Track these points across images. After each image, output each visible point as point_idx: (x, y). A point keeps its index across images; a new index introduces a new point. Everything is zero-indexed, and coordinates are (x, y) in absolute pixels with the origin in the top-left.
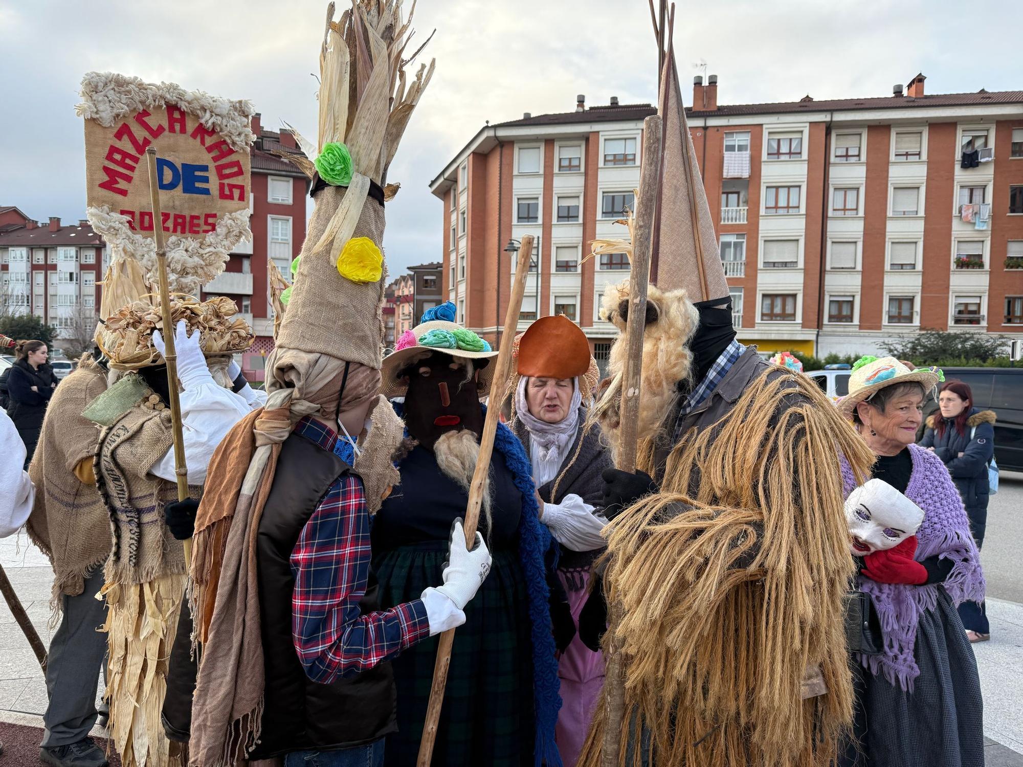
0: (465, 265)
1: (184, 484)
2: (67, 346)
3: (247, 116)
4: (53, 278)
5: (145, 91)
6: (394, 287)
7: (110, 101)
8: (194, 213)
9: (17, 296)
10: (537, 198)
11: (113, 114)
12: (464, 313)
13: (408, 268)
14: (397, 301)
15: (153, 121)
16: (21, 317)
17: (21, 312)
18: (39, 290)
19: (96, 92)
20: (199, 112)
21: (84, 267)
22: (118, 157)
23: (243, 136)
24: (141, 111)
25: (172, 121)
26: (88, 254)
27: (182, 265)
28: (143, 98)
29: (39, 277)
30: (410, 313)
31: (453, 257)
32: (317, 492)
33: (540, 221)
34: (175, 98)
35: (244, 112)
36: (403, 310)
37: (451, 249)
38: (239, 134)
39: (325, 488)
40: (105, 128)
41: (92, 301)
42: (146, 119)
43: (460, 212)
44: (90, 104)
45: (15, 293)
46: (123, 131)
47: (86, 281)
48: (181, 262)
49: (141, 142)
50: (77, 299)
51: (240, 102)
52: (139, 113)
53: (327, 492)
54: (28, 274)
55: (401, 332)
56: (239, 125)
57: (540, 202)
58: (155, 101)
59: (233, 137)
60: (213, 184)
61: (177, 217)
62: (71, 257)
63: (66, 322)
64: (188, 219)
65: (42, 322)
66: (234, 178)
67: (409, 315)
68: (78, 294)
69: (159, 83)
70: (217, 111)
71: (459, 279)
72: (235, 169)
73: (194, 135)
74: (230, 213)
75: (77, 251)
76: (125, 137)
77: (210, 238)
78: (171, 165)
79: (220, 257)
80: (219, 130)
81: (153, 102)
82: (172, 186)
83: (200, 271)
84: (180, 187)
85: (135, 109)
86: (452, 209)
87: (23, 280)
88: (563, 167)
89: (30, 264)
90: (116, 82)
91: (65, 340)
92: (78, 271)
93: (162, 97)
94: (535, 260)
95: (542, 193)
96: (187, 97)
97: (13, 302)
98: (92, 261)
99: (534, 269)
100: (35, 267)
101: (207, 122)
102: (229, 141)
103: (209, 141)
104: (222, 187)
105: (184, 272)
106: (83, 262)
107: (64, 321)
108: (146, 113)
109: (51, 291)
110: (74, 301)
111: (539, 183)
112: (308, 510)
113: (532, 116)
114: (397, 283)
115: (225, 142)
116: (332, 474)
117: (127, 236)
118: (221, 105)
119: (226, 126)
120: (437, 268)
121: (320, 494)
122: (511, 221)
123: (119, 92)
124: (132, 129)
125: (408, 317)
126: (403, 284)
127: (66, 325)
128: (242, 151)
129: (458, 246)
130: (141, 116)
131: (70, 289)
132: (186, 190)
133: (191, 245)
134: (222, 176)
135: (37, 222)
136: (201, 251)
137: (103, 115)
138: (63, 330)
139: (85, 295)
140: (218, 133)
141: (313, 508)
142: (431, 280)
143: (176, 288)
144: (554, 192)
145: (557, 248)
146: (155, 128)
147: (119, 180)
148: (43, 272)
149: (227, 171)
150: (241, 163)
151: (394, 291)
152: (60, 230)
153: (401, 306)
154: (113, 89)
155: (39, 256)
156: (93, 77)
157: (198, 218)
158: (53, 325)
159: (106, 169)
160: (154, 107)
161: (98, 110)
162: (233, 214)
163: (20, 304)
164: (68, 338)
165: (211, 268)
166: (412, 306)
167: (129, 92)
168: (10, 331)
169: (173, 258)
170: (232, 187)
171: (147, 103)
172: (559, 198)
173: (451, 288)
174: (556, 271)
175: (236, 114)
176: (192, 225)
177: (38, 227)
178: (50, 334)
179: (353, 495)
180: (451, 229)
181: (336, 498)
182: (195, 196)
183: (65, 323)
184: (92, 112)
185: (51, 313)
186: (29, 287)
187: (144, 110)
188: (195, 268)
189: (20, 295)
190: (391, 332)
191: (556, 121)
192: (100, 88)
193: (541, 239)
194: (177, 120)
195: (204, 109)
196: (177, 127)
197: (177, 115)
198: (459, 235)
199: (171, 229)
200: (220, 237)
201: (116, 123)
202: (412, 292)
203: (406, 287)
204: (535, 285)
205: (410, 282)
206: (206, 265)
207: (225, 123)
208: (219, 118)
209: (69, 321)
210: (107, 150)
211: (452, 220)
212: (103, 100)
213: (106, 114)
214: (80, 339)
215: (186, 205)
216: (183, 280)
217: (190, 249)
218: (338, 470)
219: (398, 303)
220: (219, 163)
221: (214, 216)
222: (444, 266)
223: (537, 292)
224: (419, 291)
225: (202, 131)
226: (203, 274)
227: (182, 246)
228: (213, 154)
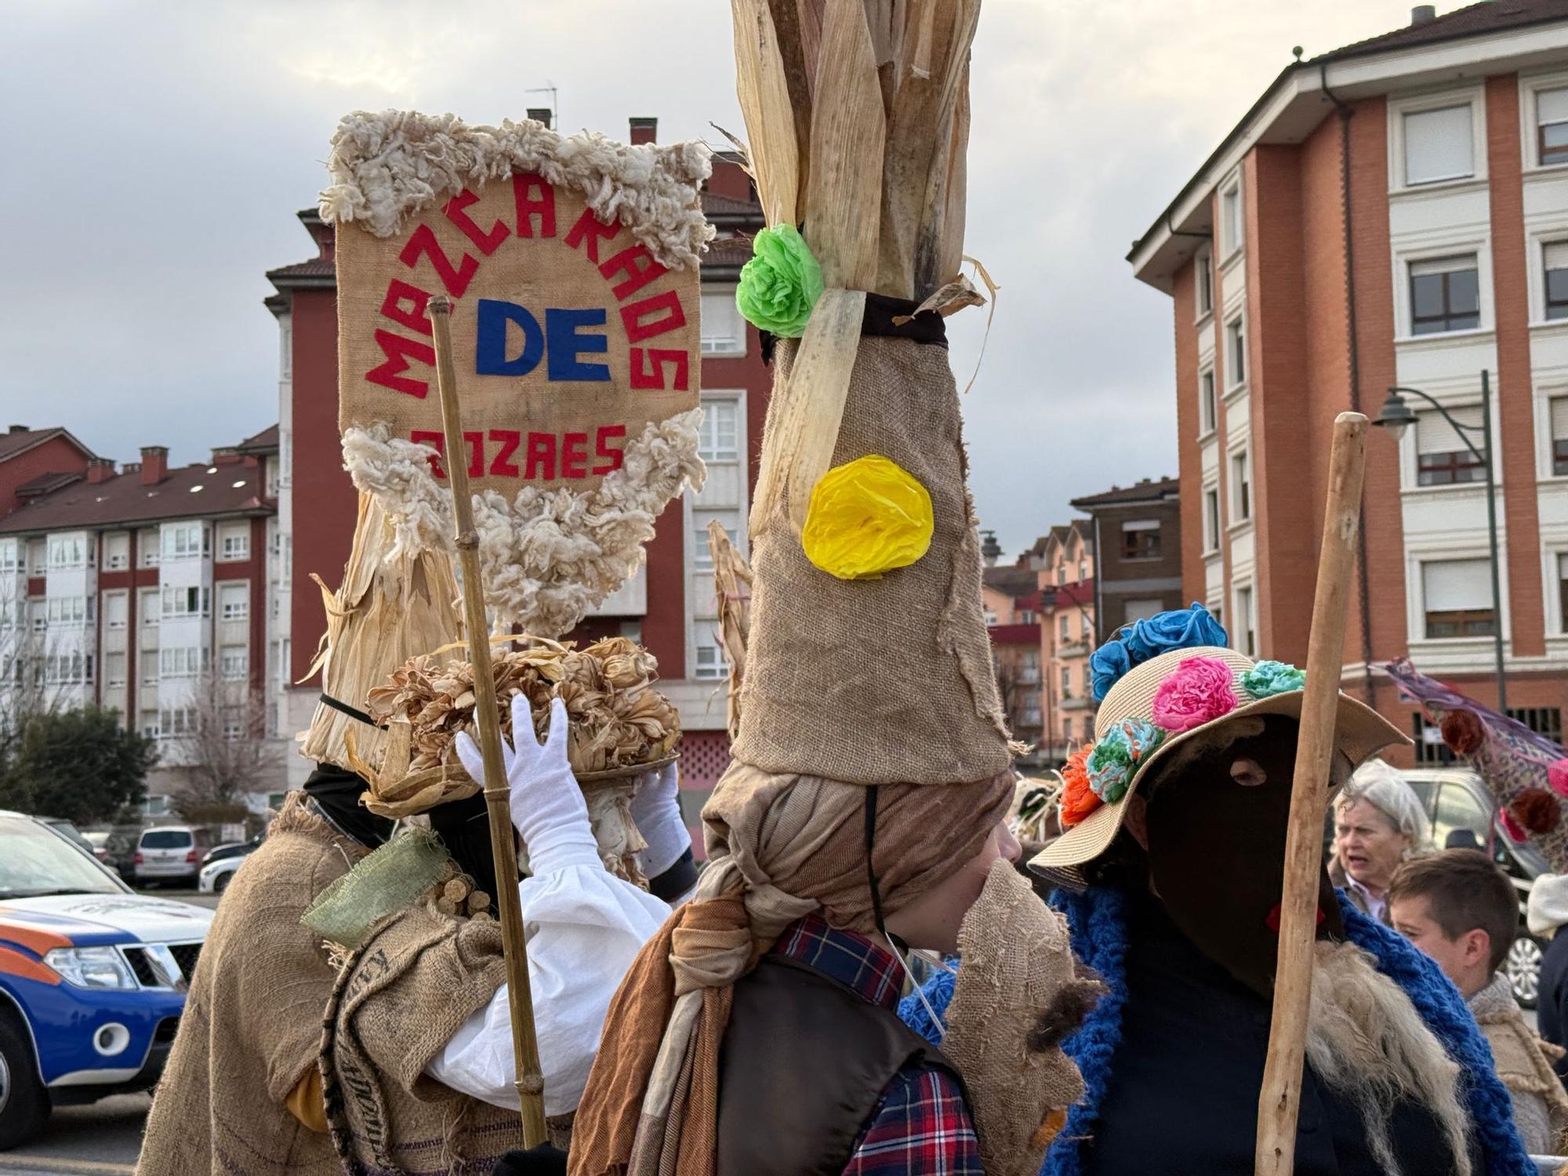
0: (1248, 478)
1: (537, 1114)
2: (180, 785)
3: (692, 182)
4: (152, 605)
5: (467, 146)
6: (1035, 563)
7: (394, 178)
8: (576, 428)
9: (65, 660)
10: (1473, 255)
11: (401, 206)
12: (1254, 626)
13: (1077, 503)
14: (1045, 604)
15: (483, 215)
16: (73, 715)
17: (72, 702)
18: (116, 640)
19: (366, 159)
20: (586, 183)
21: (222, 572)
22: (407, 306)
23: (685, 233)
24: (458, 193)
25: (524, 209)
26: (232, 537)
27: (552, 558)
28: (465, 163)
29: (117, 607)
30: (1087, 636)
31: (1210, 458)
32: (851, 1110)
33: (1488, 322)
34: (534, 155)
35: (685, 173)
36: (1064, 628)
37: (1203, 434)
38: (678, 228)
39: (869, 1099)
40: (383, 240)
41: (241, 659)
42: (468, 211)
43: (1225, 324)
44: (352, 187)
45: (61, 652)
46: (422, 244)
47: (228, 608)
48: (549, 551)
49: (457, 268)
50: (205, 657)
51: (678, 149)
52: (455, 198)
53: (875, 1111)
54: (89, 599)
55: (1060, 696)
56: (678, 205)
57: (1485, 264)
58: (489, 166)
59: (663, 235)
60: (617, 356)
61: (535, 439)
62: (193, 547)
63: (179, 722)
64: (559, 444)
65: (123, 724)
66: (664, 336)
67: (1085, 644)
68: (208, 644)
69: (498, 125)
70: (629, 176)
71: (1233, 523)
72: (667, 313)
73: (573, 241)
74: (658, 423)
75: (206, 531)
76: (424, 258)
77: (611, 486)
78: (522, 316)
79: (634, 532)
80: (630, 221)
81: (485, 170)
82: (523, 366)
83: (589, 570)
84: (542, 368)
85: (445, 189)
86: (1199, 317)
87: (77, 617)
88: (1554, 150)
89: (94, 574)
90: (407, 131)
91: (176, 769)
92: (209, 583)
93: (508, 156)
94: (1479, 444)
95: (1487, 236)
96: (562, 151)
97: (55, 677)
98: (241, 553)
99: (1479, 474)
100: (106, 581)
101: (605, 204)
102: (652, 245)
103: (607, 250)
104: (636, 357)
105: (554, 576)
106: (220, 558)
107: (173, 718)
108: (468, 197)
109: (144, 641)
110: (200, 662)
111: (1476, 209)
112: (832, 1157)
113: (1438, 14)
114: (1042, 548)
115: (643, 249)
116: (885, 1063)
117: (429, 493)
118: (636, 162)
119: (648, 210)
120: (1161, 496)
121: (860, 1116)
122: (1391, 333)
123: (414, 154)
124: (437, 236)
125: (1080, 650)
126: (1061, 550)
127: (178, 730)
128: (682, 268)
129: (1223, 424)
130: (457, 206)
131: (189, 631)
132: (554, 375)
133: (568, 508)
134: (636, 333)
135: (112, 463)
136: (591, 521)
137: (380, 209)
138: (170, 743)
139: (224, 647)
140: (630, 227)
141: (844, 1153)
142: (1147, 534)
143: (534, 614)
144: (1528, 230)
145: (1553, 399)
146: (487, 231)
147: (409, 360)
148: (126, 591)
149: (647, 320)
150: (679, 296)
151: (1035, 575)
152: (167, 478)
153: (1058, 616)
154: (401, 148)
155: (118, 551)
156: (359, 126)
157: (581, 438)
158: (148, 730)
159: (382, 337)
160: (489, 181)
161: (368, 200)
162: (665, 423)
163: (70, 679)
164: (182, 762)
165: (613, 562)
166: (1091, 614)
167: (436, 151)
168: (47, 754)
169: (530, 541)
170: (658, 356)
171: (474, 173)
172: (1545, 245)
173: (1208, 551)
174: (1556, 472)
175: (671, 179)
176: (569, 457)
177: (115, 476)
178: (142, 754)
179: (939, 1121)
180: (1201, 375)
181: (895, 1126)
182: (576, 384)
183: (176, 722)
184: (357, 205)
185: (143, 701)
186: (93, 634)
187: (465, 191)
188: (578, 563)
189: (71, 655)
190: (1031, 698)
191: (1523, 18)
192: (374, 149)
193: (1494, 380)
194: (535, 207)
195: (598, 175)
196: (537, 222)
197: (535, 195)
198: (1227, 391)
199: (523, 470)
200: (634, 483)
201: (404, 227)
202: (1089, 574)
203: (1071, 558)
204: (1486, 523)
205: (1081, 545)
206: (604, 554)
207: (644, 205)
208: (633, 193)
209: (186, 718)
210: (383, 292)
211: (1202, 349)
212: (380, 177)
213: (386, 206)
214: (214, 764)
215: (556, 410)
216: (552, 592)
217: (567, 517)
218: (898, 1053)
219: (1049, 610)
220: (630, 301)
221: (619, 431)
222: (1184, 487)
223: (1494, 546)
224: (1108, 569)
225: (591, 227)
226: (595, 579)
227: (546, 510)
228: (617, 280)
